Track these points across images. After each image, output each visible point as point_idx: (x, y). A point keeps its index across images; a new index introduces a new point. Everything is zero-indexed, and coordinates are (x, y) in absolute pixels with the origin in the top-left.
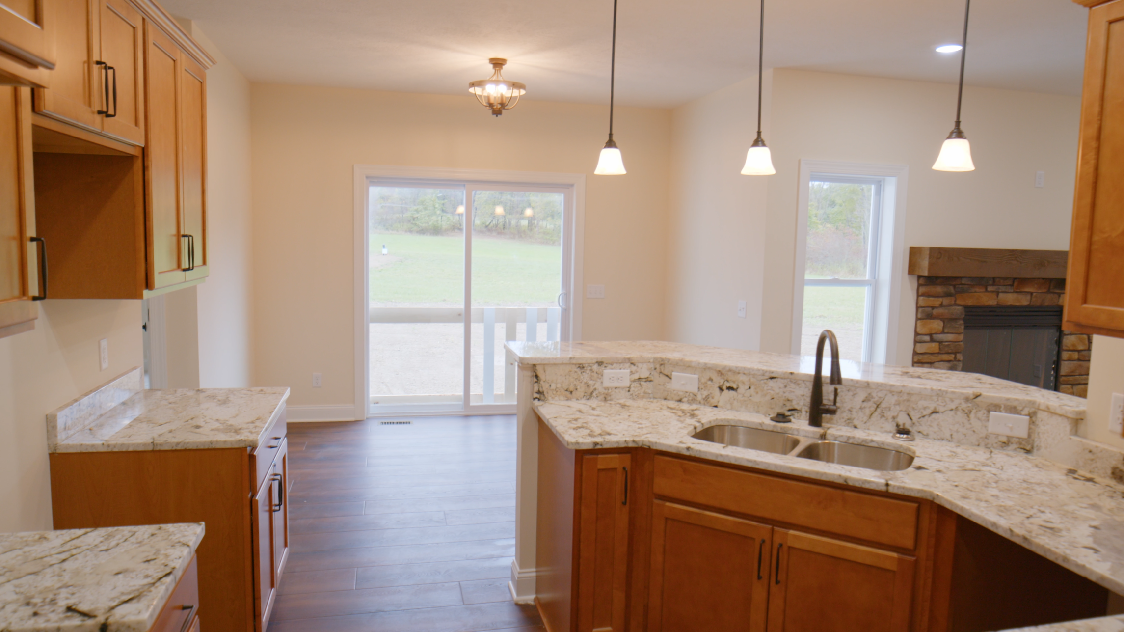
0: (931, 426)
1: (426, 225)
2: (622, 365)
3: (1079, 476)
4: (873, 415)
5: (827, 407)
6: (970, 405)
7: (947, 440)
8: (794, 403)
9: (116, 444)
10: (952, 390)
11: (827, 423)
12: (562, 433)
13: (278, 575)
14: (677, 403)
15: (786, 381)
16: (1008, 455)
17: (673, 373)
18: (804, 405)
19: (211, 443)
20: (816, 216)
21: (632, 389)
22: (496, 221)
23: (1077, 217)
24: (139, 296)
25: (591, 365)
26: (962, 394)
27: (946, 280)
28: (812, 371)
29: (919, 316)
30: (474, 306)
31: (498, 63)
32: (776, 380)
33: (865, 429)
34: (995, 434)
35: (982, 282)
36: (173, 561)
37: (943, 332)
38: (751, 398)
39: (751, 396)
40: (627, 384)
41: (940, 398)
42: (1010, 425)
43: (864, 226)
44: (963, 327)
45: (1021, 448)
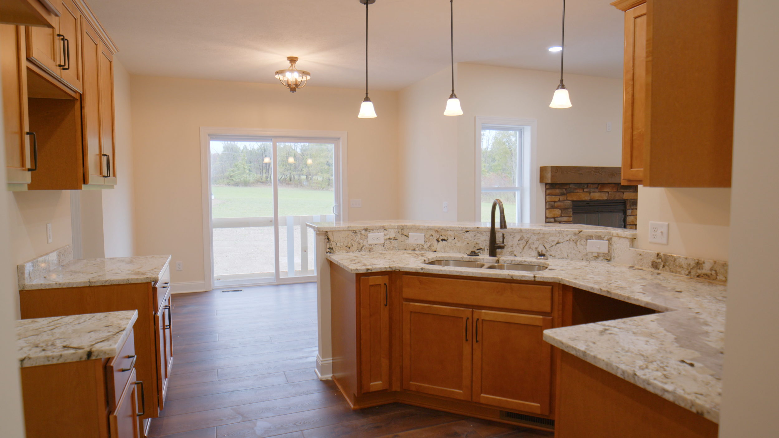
0: (556, 251)
1: (239, 180)
2: (379, 230)
3: (635, 268)
4: (525, 248)
5: (499, 245)
6: (577, 237)
7: (566, 258)
8: (480, 245)
9: (65, 283)
10: (567, 230)
11: (499, 255)
12: (347, 266)
13: (169, 371)
14: (412, 251)
15: (475, 232)
16: (598, 263)
17: (409, 234)
18: (486, 246)
19: (128, 280)
20: (484, 167)
21: (385, 245)
22: (285, 176)
23: (625, 122)
24: (81, 188)
25: (360, 231)
26: (572, 231)
27: (561, 185)
28: (489, 225)
29: (547, 207)
30: (280, 215)
31: (293, 60)
32: (469, 232)
33: (521, 256)
34: (591, 252)
35: (581, 186)
36: (123, 325)
37: (561, 216)
38: (455, 244)
39: (455, 243)
40: (382, 241)
41: (561, 235)
42: (599, 246)
43: (513, 172)
44: (572, 213)
45: (605, 259)
